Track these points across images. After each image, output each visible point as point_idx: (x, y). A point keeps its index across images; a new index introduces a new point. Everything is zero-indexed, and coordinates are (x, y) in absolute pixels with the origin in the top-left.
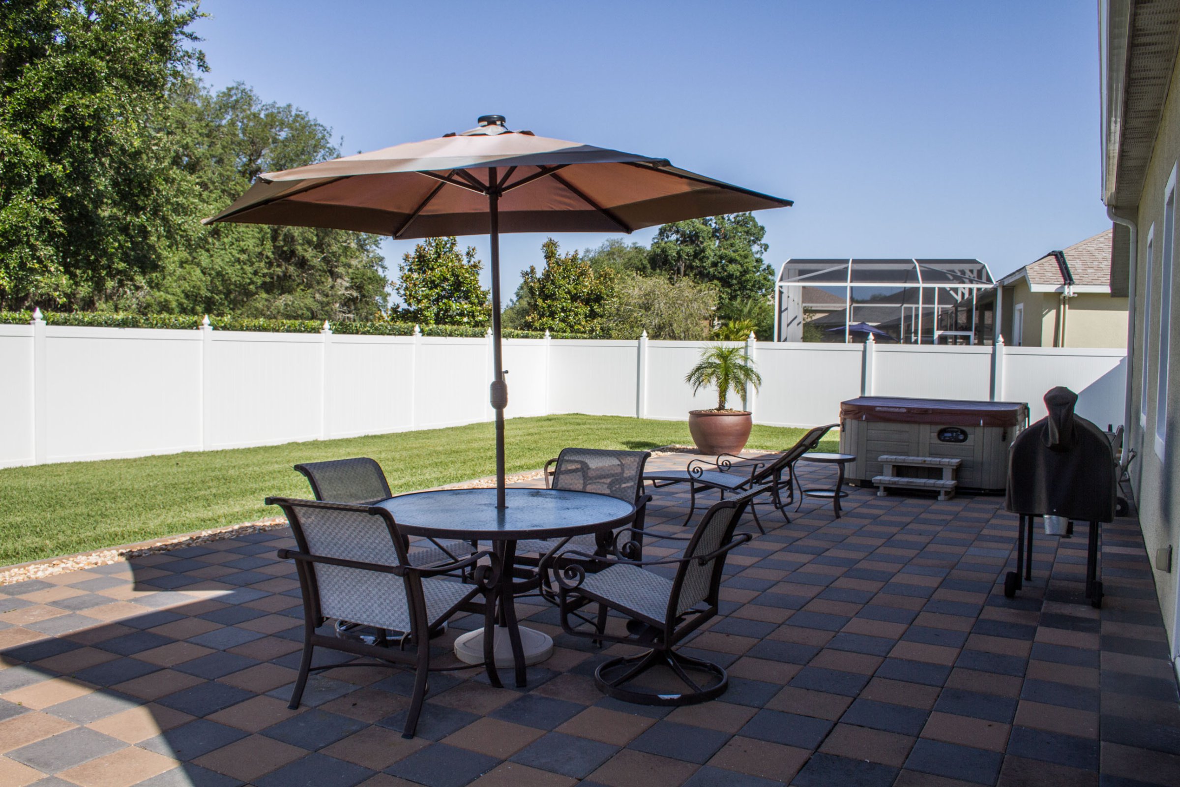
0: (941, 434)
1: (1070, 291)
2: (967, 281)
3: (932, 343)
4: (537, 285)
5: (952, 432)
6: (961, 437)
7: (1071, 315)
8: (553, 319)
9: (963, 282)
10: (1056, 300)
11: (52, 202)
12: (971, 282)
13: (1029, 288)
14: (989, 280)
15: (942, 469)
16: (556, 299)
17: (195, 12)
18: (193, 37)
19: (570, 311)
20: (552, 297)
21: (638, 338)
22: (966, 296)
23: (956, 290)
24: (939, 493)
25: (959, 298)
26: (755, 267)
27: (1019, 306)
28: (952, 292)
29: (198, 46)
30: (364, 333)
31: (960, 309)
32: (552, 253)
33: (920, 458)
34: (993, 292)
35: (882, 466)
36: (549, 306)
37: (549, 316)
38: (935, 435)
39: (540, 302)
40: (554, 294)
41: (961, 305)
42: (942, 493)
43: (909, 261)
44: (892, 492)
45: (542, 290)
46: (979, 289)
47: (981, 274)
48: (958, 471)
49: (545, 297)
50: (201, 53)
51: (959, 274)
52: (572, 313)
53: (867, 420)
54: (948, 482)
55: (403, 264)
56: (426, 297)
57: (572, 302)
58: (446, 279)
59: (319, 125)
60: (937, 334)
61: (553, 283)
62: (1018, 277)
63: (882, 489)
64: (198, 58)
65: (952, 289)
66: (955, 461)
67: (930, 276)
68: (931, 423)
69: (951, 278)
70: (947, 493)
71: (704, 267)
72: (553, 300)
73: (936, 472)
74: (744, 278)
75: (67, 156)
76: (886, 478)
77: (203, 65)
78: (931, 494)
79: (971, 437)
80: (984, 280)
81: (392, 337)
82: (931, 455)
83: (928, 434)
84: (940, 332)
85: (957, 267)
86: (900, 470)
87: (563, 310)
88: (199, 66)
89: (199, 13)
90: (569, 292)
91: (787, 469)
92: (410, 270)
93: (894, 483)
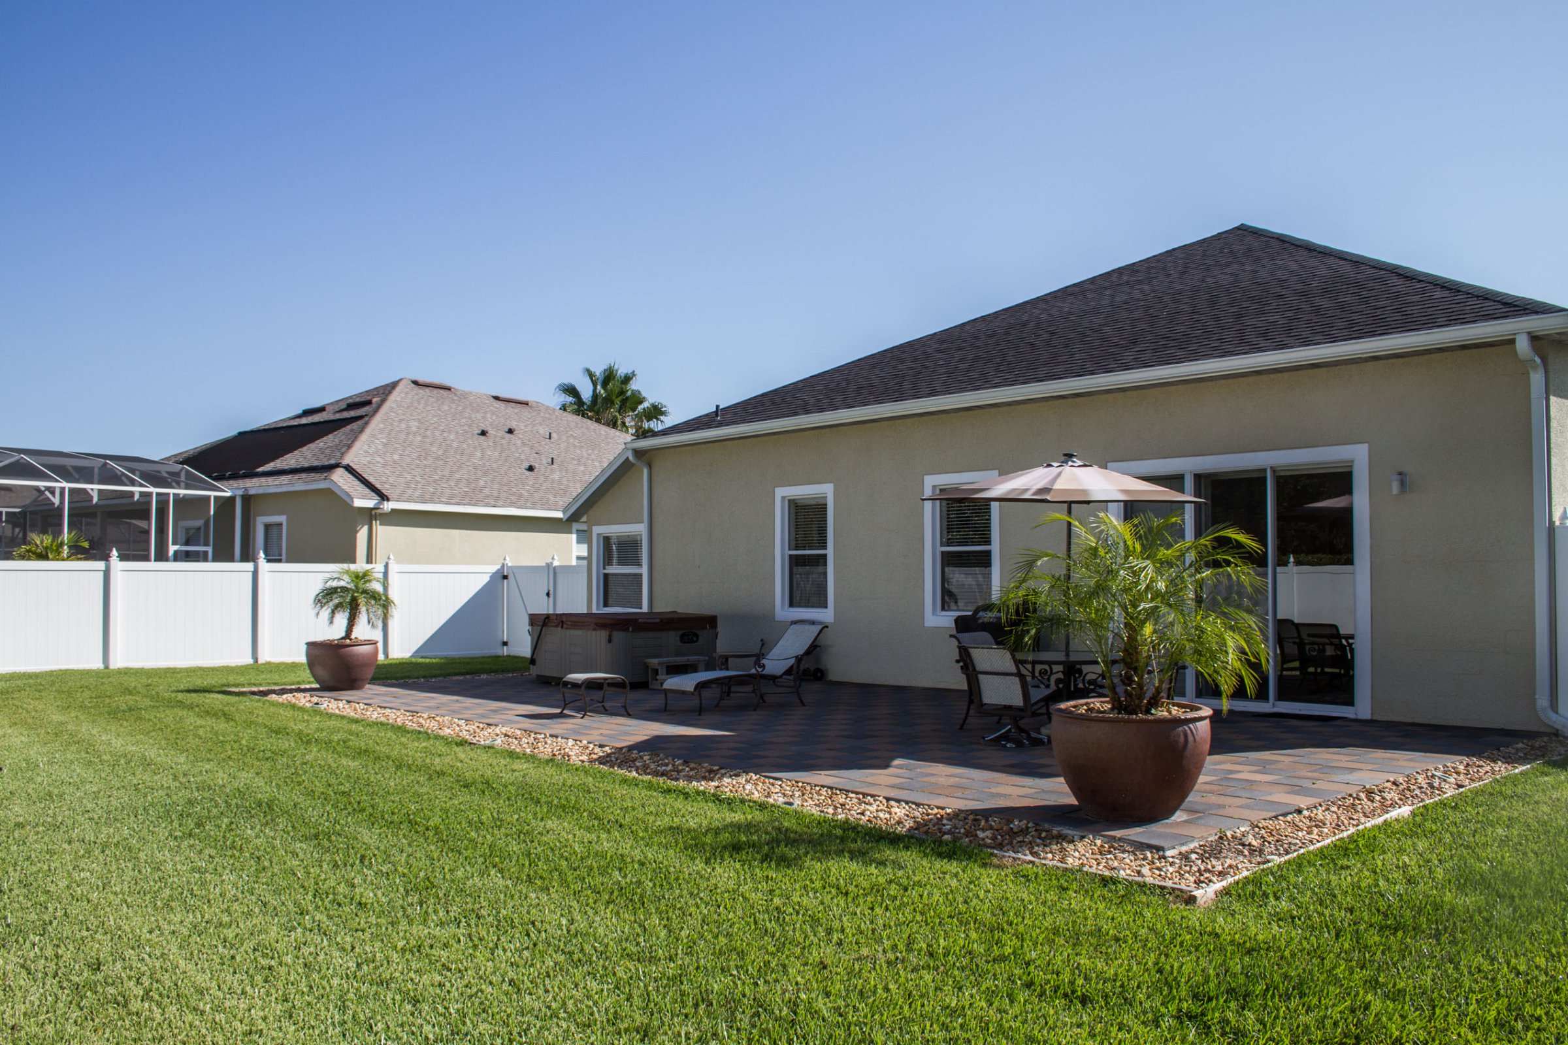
0: (682, 637)
1: (388, 506)
3: (167, 560)
5: (689, 635)
6: (695, 639)
7: (383, 532)
10: (370, 516)
13: (345, 502)
27: (272, 519)
38: (678, 639)
60: (172, 549)
68: (676, 629)
79: (700, 638)
82: (677, 655)
83: (672, 638)
84: (176, 547)
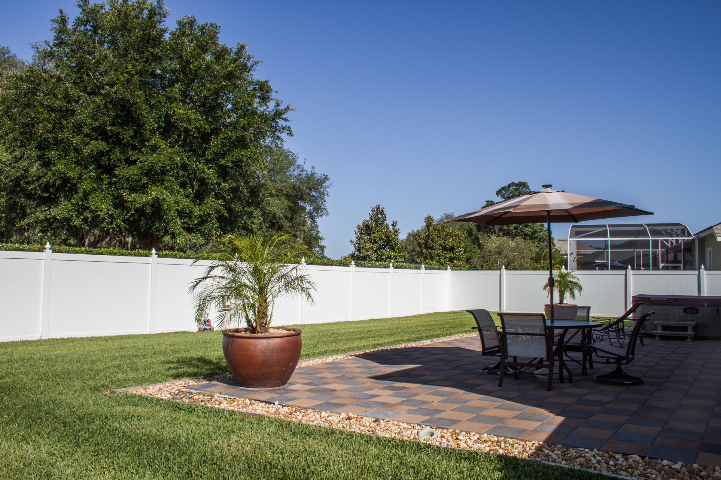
0: (685, 311)
2: (674, 235)
3: (659, 269)
4: (423, 241)
5: (691, 309)
6: (696, 312)
8: (433, 260)
9: (672, 236)
11: (221, 201)
12: (678, 236)
13: (716, 239)
14: (689, 235)
15: (687, 327)
16: (434, 249)
17: (288, 108)
18: (286, 120)
19: (442, 256)
20: (431, 248)
21: (500, 269)
22: (674, 244)
23: (667, 241)
24: (687, 338)
25: (669, 245)
26: (540, 229)
27: (709, 249)
28: (665, 242)
29: (288, 124)
30: (368, 267)
31: (669, 251)
32: (430, 223)
33: (676, 322)
34: (693, 241)
35: (656, 326)
36: (430, 253)
37: (430, 259)
38: (682, 311)
39: (424, 251)
40: (433, 246)
41: (671, 249)
42: (689, 338)
43: (641, 225)
44: (662, 338)
45: (426, 244)
46: (684, 240)
47: (684, 231)
48: (695, 328)
49: (428, 248)
50: (289, 127)
51: (670, 232)
52: (443, 257)
53: (647, 305)
54: (690, 332)
55: (357, 231)
56: (372, 248)
57: (443, 251)
58: (381, 239)
59: (291, 152)
60: (661, 265)
61: (432, 240)
62: (708, 232)
63: (657, 337)
64: (288, 130)
65: (665, 240)
66: (693, 323)
67: (655, 233)
68: (680, 305)
69: (665, 234)
70: (691, 338)
71: (510, 230)
72: (432, 250)
73: (685, 329)
74: (534, 236)
75: (229, 179)
76: (659, 331)
77: (290, 134)
78: (684, 339)
79: (700, 312)
80: (686, 234)
81: (380, 269)
82: (680, 320)
83: (678, 311)
84: (663, 264)
85: (668, 228)
86: (665, 328)
87: (438, 255)
88: (288, 134)
89: (291, 108)
90: (440, 245)
91: (621, 323)
92: (361, 234)
93: (664, 334)
